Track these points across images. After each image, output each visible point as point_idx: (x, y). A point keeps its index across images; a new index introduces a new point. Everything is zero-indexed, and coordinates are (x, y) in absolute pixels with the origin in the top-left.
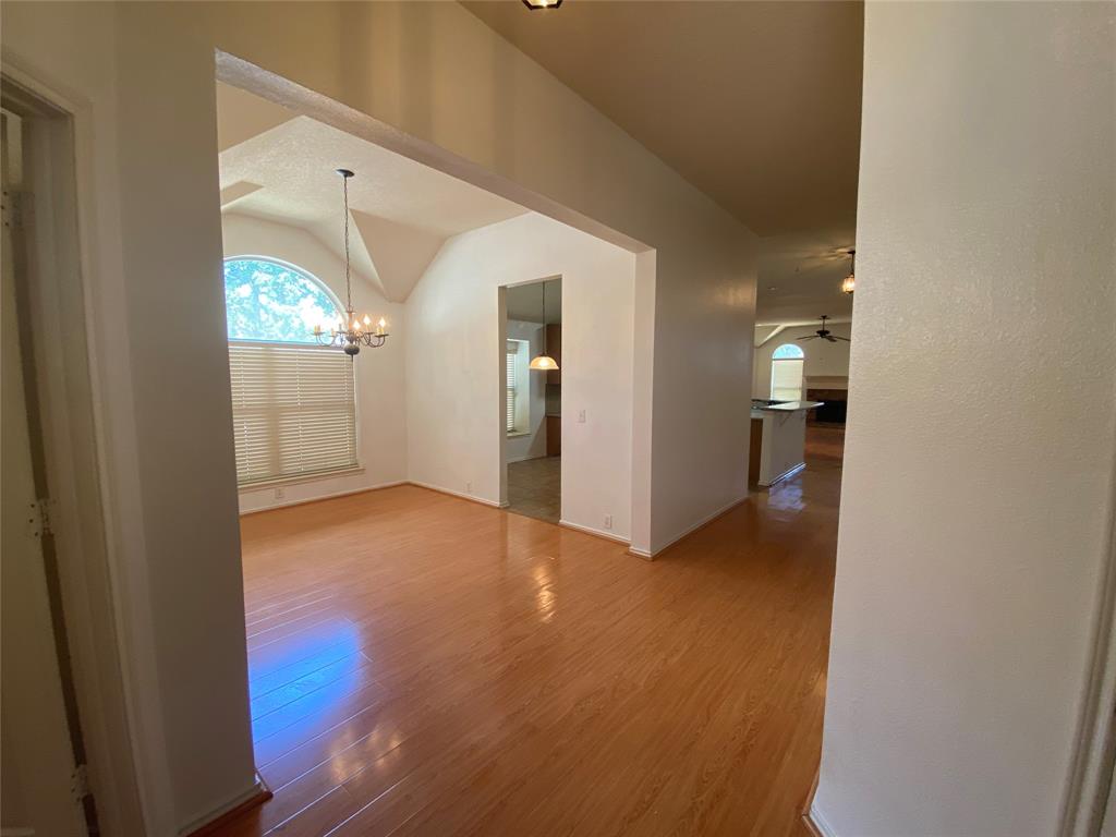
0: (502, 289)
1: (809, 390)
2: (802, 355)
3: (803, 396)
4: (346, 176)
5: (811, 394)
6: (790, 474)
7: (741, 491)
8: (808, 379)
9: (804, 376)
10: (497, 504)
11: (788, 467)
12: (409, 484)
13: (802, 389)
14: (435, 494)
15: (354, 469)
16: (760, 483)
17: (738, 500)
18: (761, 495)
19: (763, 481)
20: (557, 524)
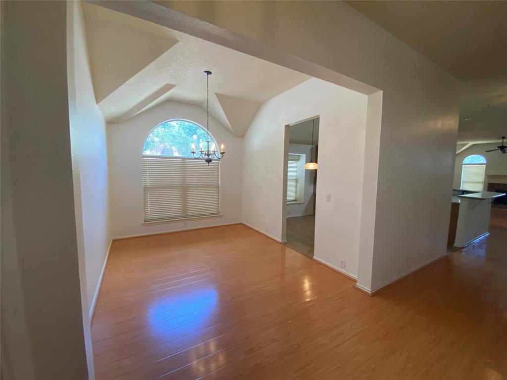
0: (287, 127)
1: (489, 184)
2: (485, 162)
3: (484, 188)
4: (208, 74)
5: (491, 187)
6: (478, 240)
7: (442, 250)
8: (488, 176)
9: (486, 175)
10: (280, 240)
11: (476, 235)
12: (241, 224)
13: (484, 183)
14: (252, 231)
15: (217, 215)
16: (455, 245)
17: (439, 257)
18: (456, 255)
19: (457, 244)
20: (311, 258)
